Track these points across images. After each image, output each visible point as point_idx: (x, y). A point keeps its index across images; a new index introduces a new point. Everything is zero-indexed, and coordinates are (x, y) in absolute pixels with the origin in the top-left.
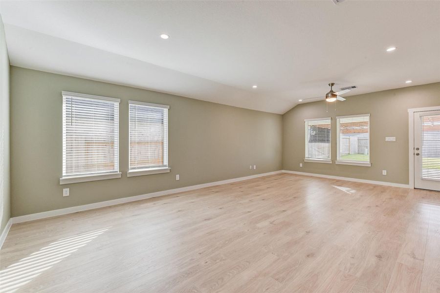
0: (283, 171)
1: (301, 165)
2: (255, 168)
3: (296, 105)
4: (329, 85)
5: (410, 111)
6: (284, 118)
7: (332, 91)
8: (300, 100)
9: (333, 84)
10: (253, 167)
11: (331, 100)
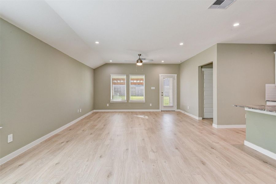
0: (95, 111)
1: (108, 105)
2: (81, 112)
3: (104, 63)
4: (139, 55)
5: (160, 75)
6: (96, 71)
7: (139, 59)
8: (111, 61)
9: (140, 55)
10: (79, 110)
11: (140, 64)
